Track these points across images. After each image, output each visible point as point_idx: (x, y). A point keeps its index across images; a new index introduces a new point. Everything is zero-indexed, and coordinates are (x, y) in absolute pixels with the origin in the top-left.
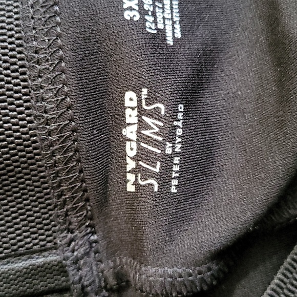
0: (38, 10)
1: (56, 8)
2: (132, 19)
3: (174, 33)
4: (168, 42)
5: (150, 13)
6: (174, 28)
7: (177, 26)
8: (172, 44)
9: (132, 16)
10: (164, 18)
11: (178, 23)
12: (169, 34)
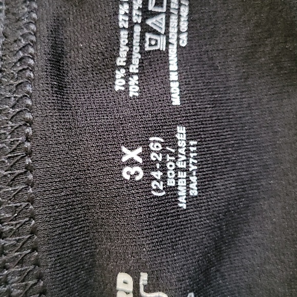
0: (4, 162)
1: (28, 161)
2: (132, 177)
3: (188, 188)
4: (180, 205)
5: (158, 166)
6: (189, 182)
7: (194, 179)
8: (185, 207)
9: (132, 173)
10: (177, 170)
11: (194, 173)
12: (182, 192)
